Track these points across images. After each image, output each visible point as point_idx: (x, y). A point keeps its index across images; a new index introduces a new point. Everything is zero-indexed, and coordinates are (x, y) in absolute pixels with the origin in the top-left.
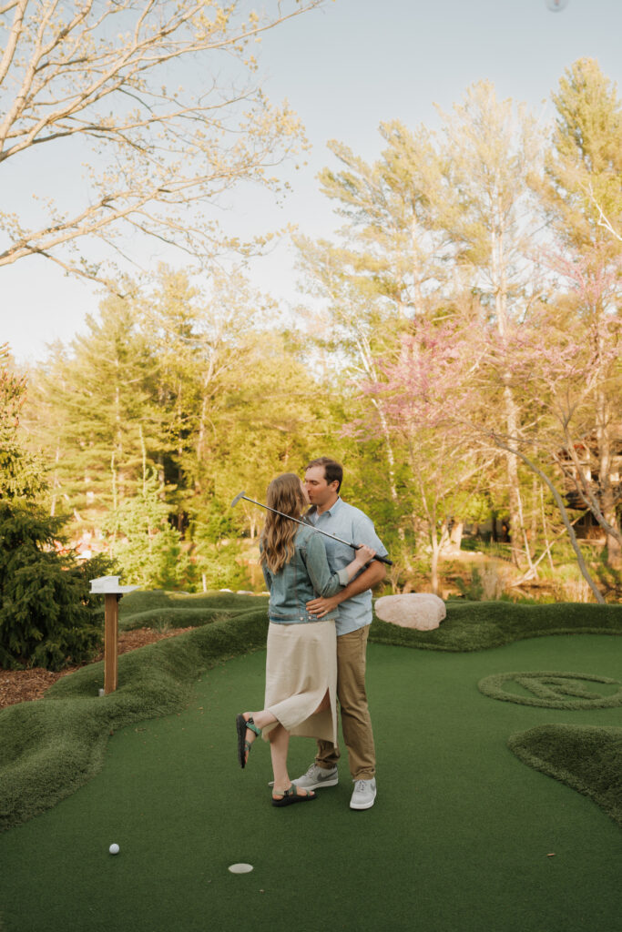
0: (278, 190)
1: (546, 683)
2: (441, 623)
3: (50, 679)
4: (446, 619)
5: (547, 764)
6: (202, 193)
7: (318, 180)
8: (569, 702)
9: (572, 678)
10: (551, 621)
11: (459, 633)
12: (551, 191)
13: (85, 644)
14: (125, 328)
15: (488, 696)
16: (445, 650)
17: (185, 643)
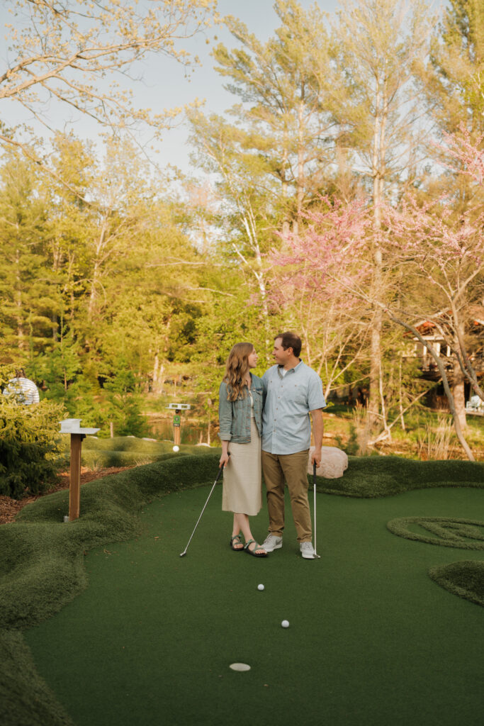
0: (188, 64)
1: (445, 527)
2: (345, 472)
3: (16, 506)
4: (348, 469)
5: (471, 593)
6: (111, 63)
7: (213, 57)
8: (470, 543)
9: (465, 523)
10: (438, 475)
11: (360, 482)
12: (433, 79)
13: (41, 477)
14: (25, 192)
15: (398, 535)
16: (350, 496)
17: (126, 480)
